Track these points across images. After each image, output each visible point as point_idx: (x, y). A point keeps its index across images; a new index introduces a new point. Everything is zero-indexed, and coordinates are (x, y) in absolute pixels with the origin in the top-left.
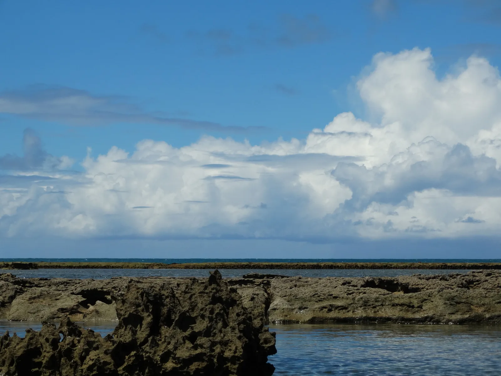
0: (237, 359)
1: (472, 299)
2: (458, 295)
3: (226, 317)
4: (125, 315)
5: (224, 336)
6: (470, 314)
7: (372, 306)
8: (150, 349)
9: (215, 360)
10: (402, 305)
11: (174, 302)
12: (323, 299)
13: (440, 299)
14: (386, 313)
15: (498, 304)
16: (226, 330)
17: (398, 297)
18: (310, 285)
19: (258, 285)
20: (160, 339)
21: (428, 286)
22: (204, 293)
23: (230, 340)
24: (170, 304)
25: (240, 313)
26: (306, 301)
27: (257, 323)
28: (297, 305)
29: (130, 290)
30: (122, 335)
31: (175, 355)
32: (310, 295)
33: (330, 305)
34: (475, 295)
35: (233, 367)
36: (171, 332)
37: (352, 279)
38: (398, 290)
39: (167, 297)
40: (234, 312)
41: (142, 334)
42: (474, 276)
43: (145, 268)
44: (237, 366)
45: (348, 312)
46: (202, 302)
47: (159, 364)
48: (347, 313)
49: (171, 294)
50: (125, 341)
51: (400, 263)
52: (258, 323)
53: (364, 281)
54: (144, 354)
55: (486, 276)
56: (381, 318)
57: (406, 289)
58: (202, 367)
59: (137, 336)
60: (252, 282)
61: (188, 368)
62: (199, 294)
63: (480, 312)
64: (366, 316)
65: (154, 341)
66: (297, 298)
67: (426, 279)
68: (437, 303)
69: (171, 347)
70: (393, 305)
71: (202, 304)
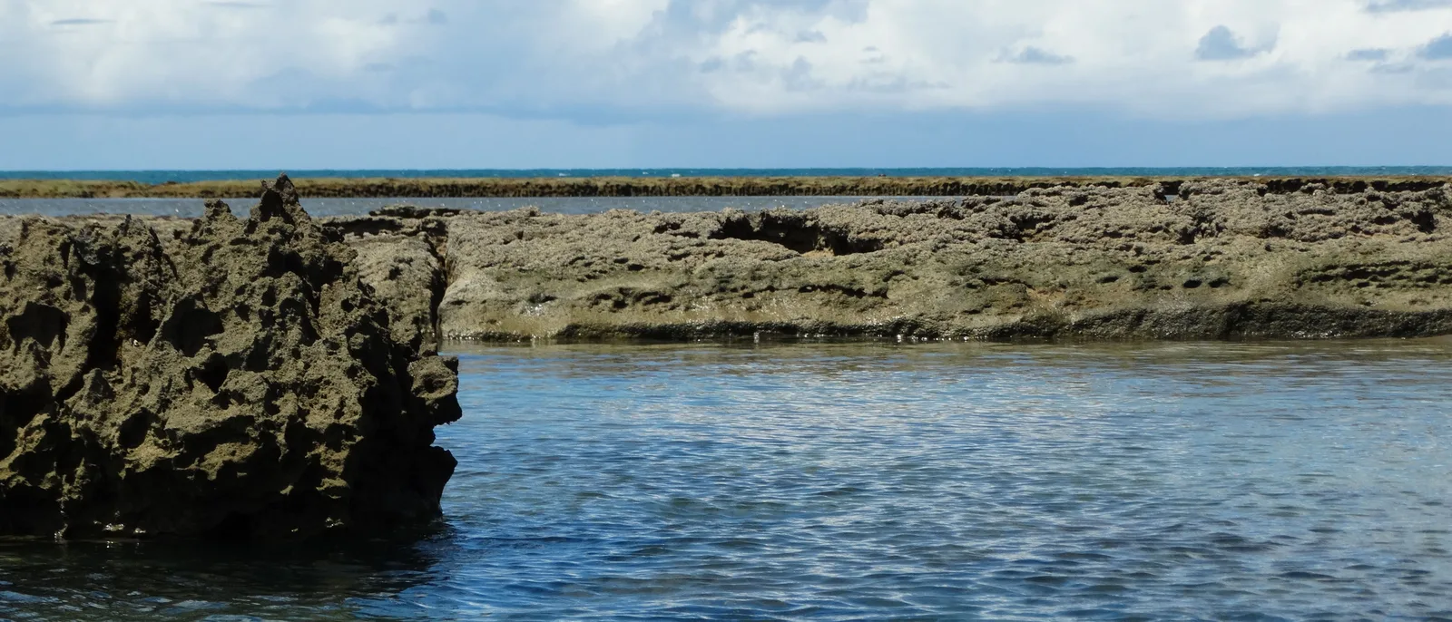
0: (344, 432)
1: (1030, 270)
2: (991, 257)
3: (311, 313)
4: (16, 308)
5: (307, 366)
6: (1024, 312)
7: (741, 292)
8: (89, 407)
9: (281, 438)
10: (829, 288)
11: (159, 271)
12: (601, 272)
13: (938, 271)
14: (782, 310)
15: (1106, 284)
16: (312, 349)
17: (816, 266)
18: (562, 233)
19: (410, 234)
20: (119, 377)
21: (904, 233)
22: (247, 242)
23: (324, 379)
24: (147, 276)
25: (353, 299)
26: (550, 279)
27: (402, 331)
28: (524, 290)
29: (28, 235)
30: (7, 367)
31: (164, 423)
32: (562, 261)
33: (621, 290)
34: (1039, 259)
35: (333, 458)
36: (152, 357)
37: (684, 216)
38: (818, 246)
39: (138, 256)
40: (334, 298)
41: (66, 362)
42: (1036, 204)
43: (85, 195)
44: (344, 454)
45: (673, 308)
46: (241, 269)
47: (117, 449)
48: (669, 313)
49: (148, 246)
50: (16, 385)
51: (826, 178)
52: (407, 331)
53: (719, 221)
54: (71, 422)
55: (1072, 204)
56: (768, 326)
57: (840, 242)
58: (243, 459)
59: (50, 371)
60: (393, 227)
61: (202, 460)
62: (231, 247)
63: (1053, 306)
64: (725, 322)
65: (99, 383)
66: (525, 271)
67: (899, 215)
68: (931, 282)
69: (150, 400)
70: (803, 290)
71: (241, 274)
